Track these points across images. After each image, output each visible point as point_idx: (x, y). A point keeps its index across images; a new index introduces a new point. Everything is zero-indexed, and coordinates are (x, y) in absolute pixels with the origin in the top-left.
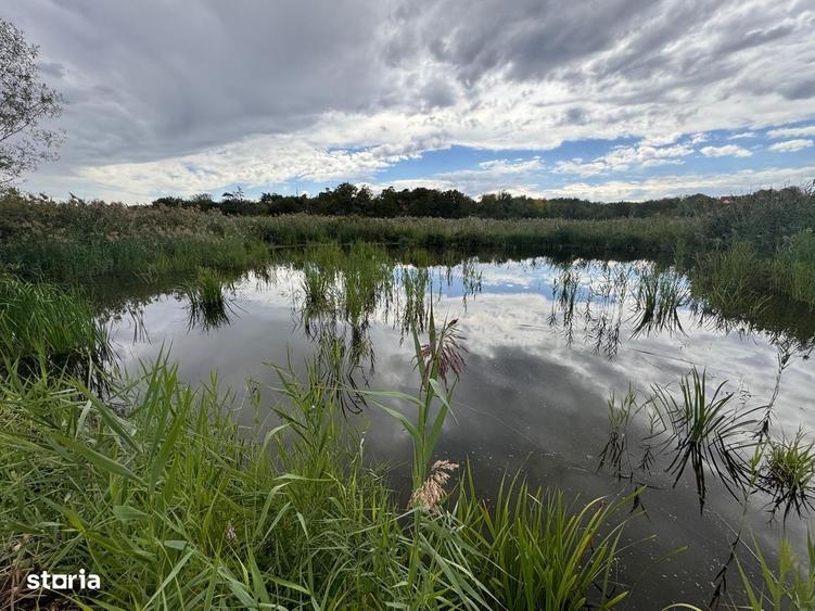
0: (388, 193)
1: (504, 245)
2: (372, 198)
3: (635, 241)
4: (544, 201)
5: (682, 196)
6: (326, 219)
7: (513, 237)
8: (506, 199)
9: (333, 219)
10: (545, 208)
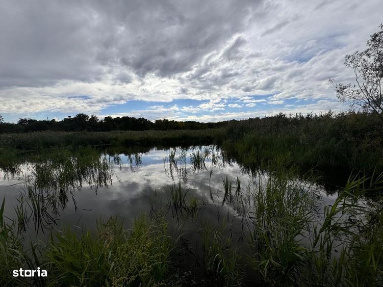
0: (108, 119)
1: (161, 142)
2: (98, 121)
3: (209, 138)
4: (182, 122)
5: (229, 120)
6: (65, 133)
7: (165, 138)
8: (166, 121)
9: (71, 133)
10: (183, 125)
